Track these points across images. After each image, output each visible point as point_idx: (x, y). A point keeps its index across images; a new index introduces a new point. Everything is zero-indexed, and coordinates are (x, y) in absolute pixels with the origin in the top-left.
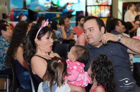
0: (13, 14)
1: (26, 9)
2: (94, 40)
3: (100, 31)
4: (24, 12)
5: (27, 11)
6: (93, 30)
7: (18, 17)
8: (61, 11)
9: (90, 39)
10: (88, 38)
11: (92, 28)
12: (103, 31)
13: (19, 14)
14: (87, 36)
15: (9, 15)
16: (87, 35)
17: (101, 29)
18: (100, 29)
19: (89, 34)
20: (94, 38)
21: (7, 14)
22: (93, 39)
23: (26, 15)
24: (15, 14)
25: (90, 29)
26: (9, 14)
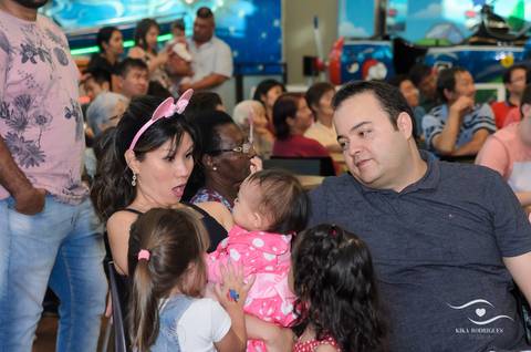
0: (339, 58)
1: (386, 38)
2: (381, 167)
3: (396, 129)
4: (378, 48)
5: (389, 44)
6: (369, 131)
7: (354, 68)
8: (519, 42)
9: (366, 165)
10: (358, 165)
11: (364, 123)
12: (405, 127)
13: (361, 56)
14: (353, 156)
15: (327, 63)
16: (353, 152)
17: (398, 121)
18: (394, 122)
19: (358, 147)
20: (379, 159)
21: (321, 60)
22: (378, 163)
23: (384, 60)
24: (344, 59)
25: (360, 129)
26: (325, 60)
